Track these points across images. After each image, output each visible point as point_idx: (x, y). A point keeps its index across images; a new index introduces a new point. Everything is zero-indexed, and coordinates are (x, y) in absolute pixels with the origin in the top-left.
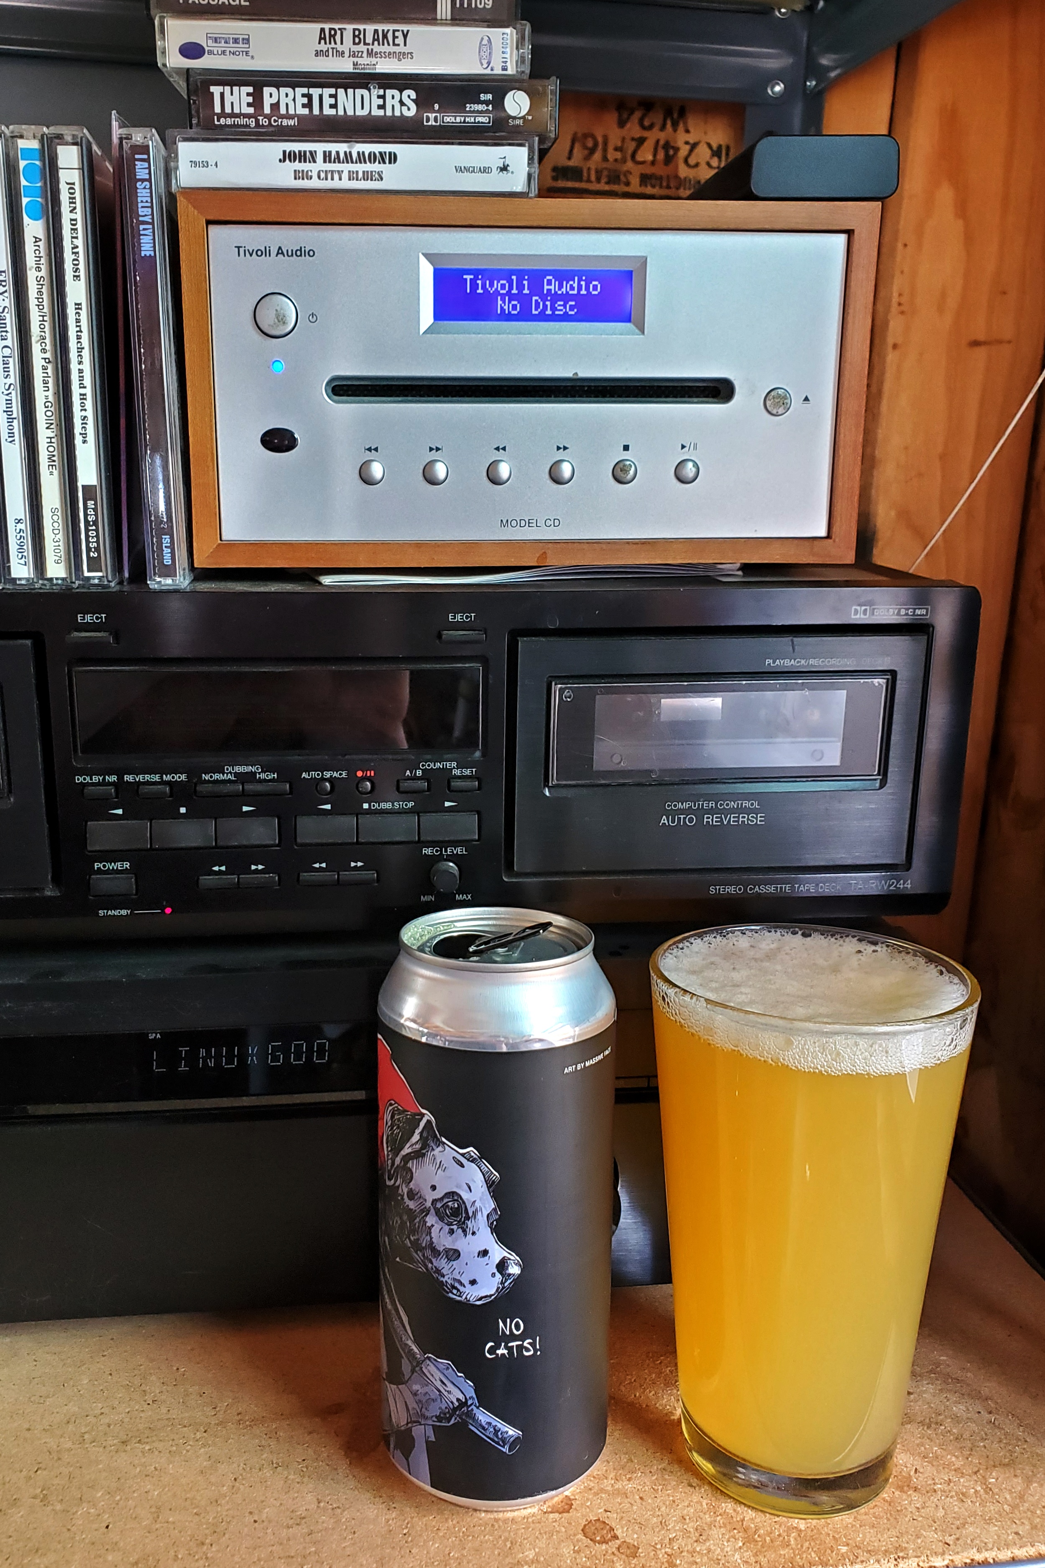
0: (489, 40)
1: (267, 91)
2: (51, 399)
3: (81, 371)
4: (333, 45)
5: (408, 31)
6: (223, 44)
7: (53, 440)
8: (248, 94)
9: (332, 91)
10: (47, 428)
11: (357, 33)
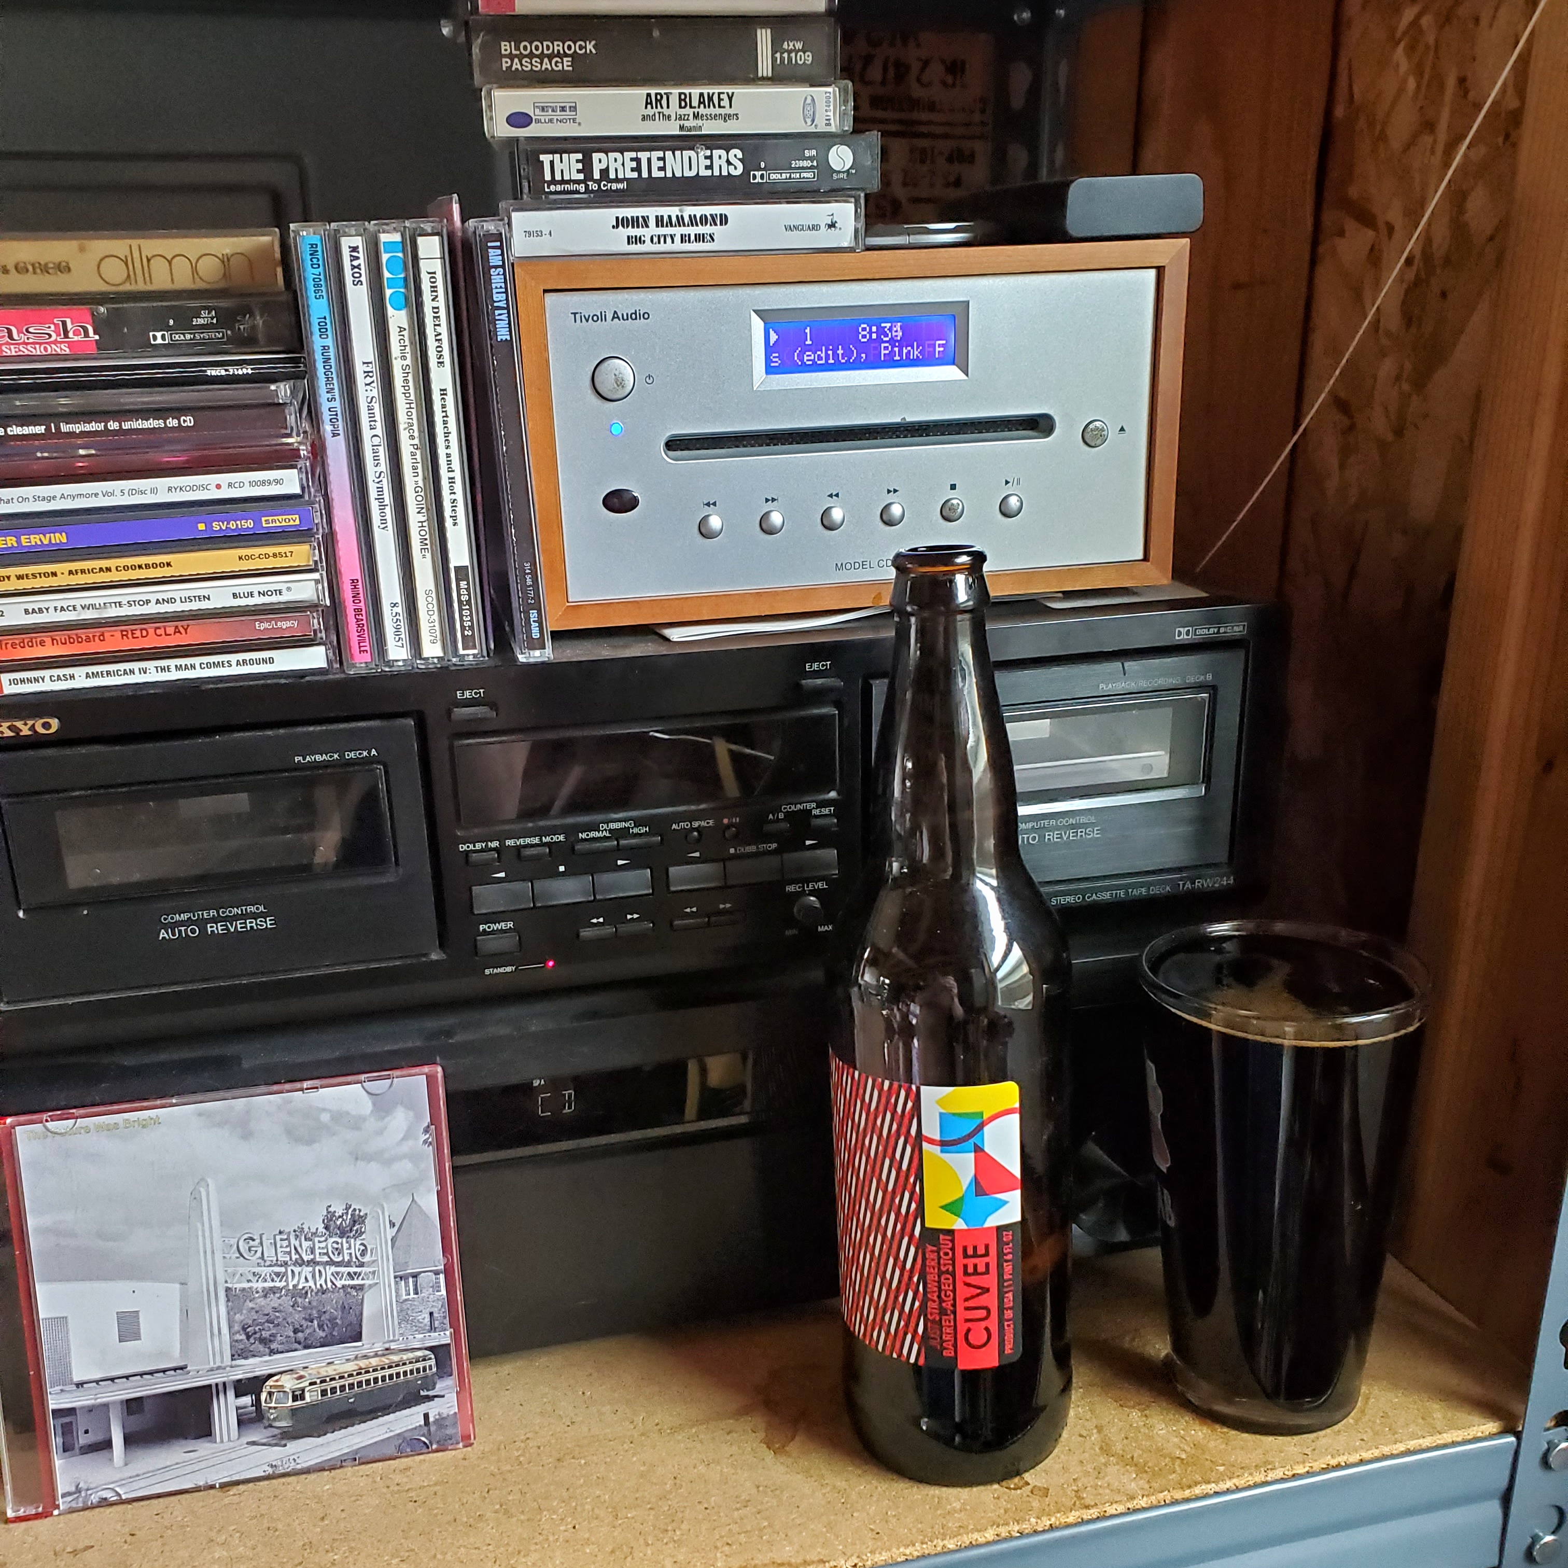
0: (813, 100)
1: (596, 156)
2: (421, 484)
3: (448, 455)
4: (659, 109)
5: (733, 93)
6: (550, 112)
7: (425, 524)
8: (578, 161)
9: (661, 154)
10: (419, 513)
11: (683, 97)
